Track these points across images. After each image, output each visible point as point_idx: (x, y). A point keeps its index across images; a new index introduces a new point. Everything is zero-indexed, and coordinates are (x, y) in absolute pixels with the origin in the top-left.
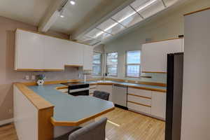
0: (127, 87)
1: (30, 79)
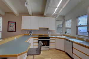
0: (73, 42)
1: (28, 33)
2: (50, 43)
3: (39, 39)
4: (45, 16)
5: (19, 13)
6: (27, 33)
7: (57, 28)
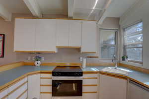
2: (83, 87)
3: (53, 75)
4: (71, 18)
5: (12, 14)
6: (29, 59)
7: (102, 48)
